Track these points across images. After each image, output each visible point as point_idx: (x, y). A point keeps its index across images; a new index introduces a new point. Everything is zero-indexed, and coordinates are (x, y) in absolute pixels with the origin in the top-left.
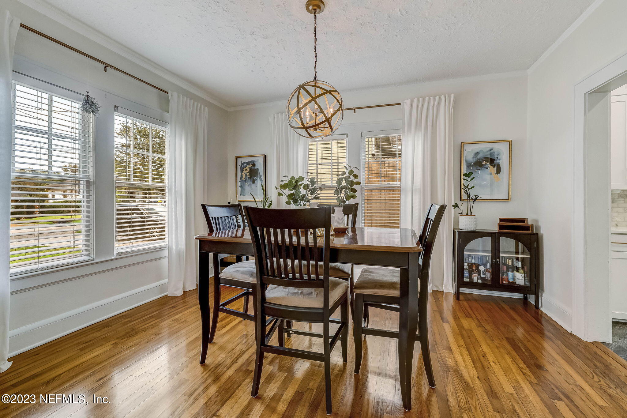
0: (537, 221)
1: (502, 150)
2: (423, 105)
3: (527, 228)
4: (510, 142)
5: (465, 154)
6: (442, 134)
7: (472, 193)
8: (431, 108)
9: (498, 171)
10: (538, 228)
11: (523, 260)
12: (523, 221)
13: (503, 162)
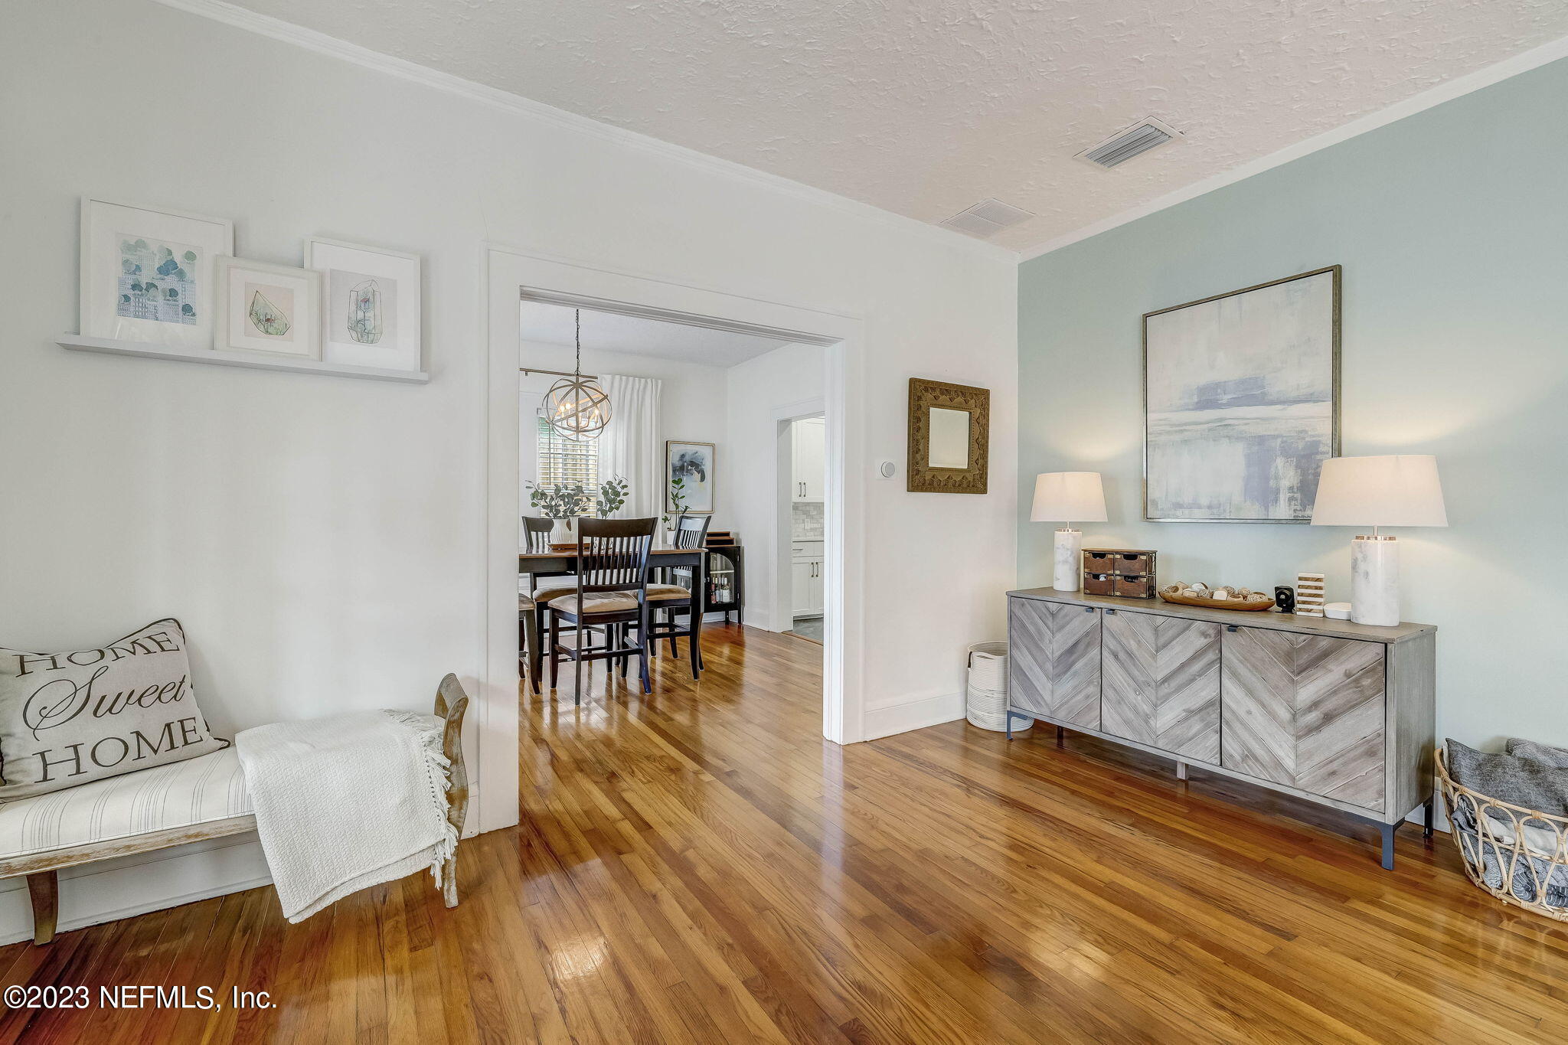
0: (738, 534)
1: (705, 453)
2: (626, 388)
3: (731, 542)
4: (713, 446)
5: (670, 454)
6: (649, 423)
7: (682, 504)
8: (635, 391)
9: (703, 479)
10: (739, 541)
11: (727, 575)
12: (727, 534)
13: (707, 468)
